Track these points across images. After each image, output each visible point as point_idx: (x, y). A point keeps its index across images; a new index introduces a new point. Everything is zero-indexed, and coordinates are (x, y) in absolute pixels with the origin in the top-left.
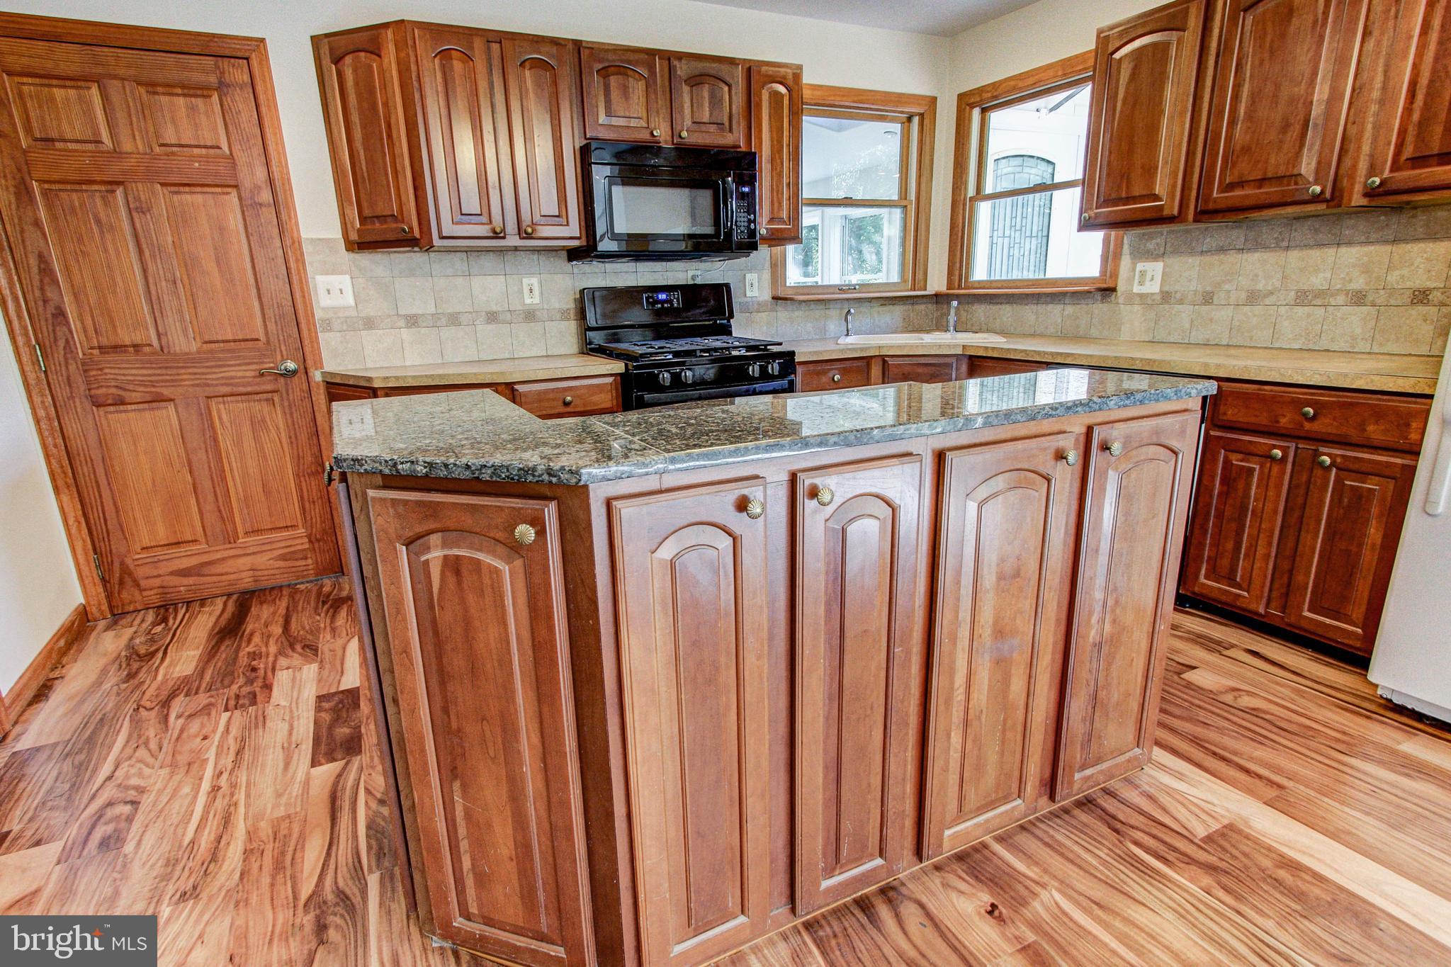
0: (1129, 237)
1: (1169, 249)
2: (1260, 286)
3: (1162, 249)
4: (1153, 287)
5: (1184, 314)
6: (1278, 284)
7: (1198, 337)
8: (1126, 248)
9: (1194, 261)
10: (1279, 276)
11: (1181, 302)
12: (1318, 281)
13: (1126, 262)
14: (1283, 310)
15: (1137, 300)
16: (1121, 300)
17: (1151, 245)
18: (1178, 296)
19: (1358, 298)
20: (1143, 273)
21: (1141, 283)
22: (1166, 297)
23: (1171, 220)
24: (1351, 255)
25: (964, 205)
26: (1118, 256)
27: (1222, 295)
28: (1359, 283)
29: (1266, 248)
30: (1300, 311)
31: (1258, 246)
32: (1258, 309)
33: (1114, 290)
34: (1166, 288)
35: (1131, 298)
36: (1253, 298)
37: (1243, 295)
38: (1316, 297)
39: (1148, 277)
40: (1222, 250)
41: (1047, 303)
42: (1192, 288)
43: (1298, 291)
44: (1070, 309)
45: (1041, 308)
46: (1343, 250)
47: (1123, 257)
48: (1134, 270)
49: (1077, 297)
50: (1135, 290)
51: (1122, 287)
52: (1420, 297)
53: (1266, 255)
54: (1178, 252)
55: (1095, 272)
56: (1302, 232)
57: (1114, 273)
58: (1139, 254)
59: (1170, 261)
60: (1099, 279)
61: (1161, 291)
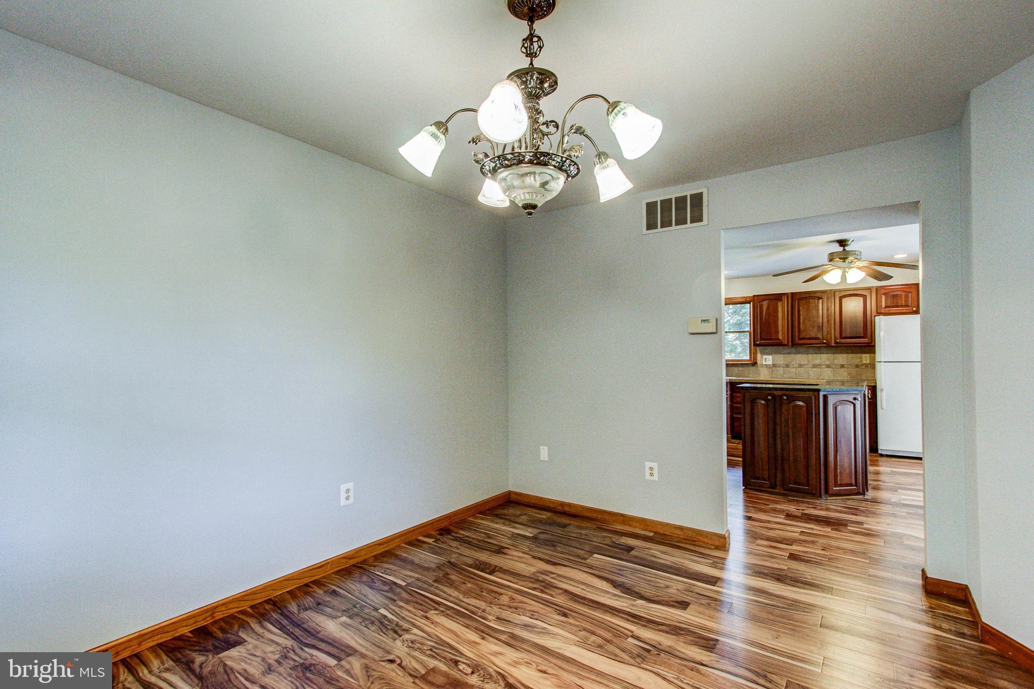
0: (758, 349)
1: (773, 352)
2: (802, 363)
3: (770, 353)
4: (770, 362)
5: (781, 370)
6: (807, 362)
8: (758, 351)
9: (782, 356)
10: (807, 360)
11: (779, 367)
12: (817, 362)
13: (759, 356)
14: (810, 369)
15: (764, 366)
16: (759, 366)
17: (767, 351)
18: (778, 365)
19: (828, 366)
20: (766, 359)
21: (766, 361)
22: (774, 365)
23: (785, 345)
24: (824, 356)
26: (755, 354)
27: (792, 365)
28: (828, 363)
29: (802, 353)
30: (814, 369)
31: (799, 353)
32: (802, 369)
33: (756, 363)
34: (774, 363)
35: (762, 365)
36: (801, 366)
37: (798, 365)
38: (817, 366)
39: (768, 359)
40: (789, 353)
42: (782, 362)
43: (813, 364)
44: (741, 369)
46: (822, 355)
47: (758, 354)
48: (762, 357)
49: (743, 365)
50: (764, 363)
51: (759, 362)
52: (842, 366)
53: (802, 355)
54: (776, 353)
55: (748, 358)
56: (811, 350)
57: (755, 358)
58: (763, 353)
59: (774, 355)
60: (750, 360)
61: (772, 364)
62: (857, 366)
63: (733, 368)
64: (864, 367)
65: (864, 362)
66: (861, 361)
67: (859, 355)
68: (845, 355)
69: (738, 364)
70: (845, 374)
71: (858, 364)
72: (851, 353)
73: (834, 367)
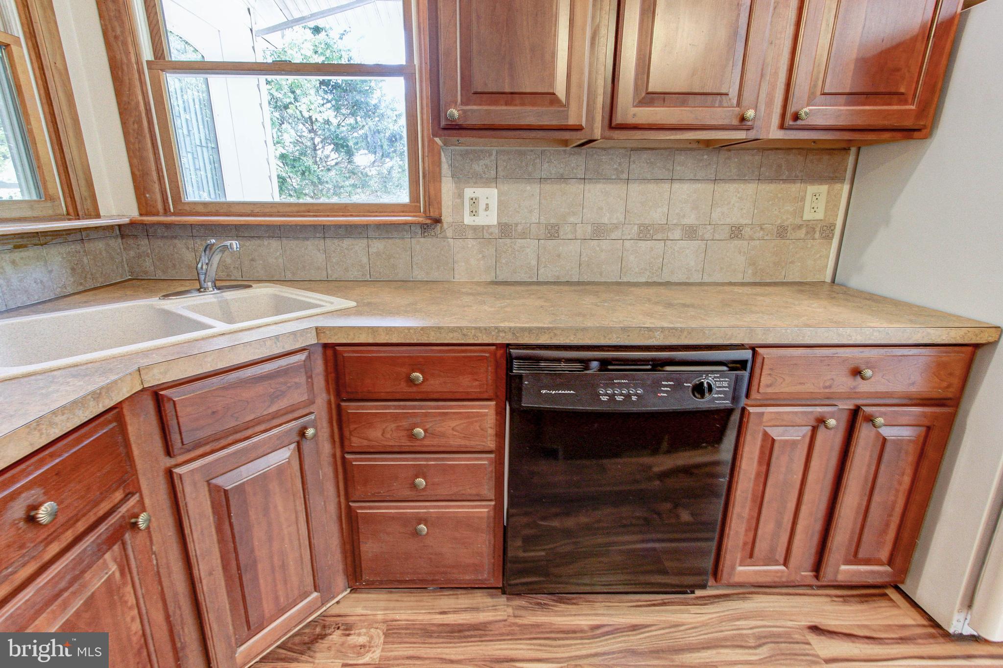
0: (447, 154)
1: (501, 173)
2: (605, 220)
3: (493, 173)
4: (489, 218)
5: (529, 247)
6: (621, 217)
7: (546, 274)
8: (445, 167)
9: (532, 189)
10: (622, 208)
11: (524, 235)
12: (657, 216)
13: (447, 187)
14: (628, 244)
15: (470, 234)
16: (449, 233)
17: (478, 167)
18: (520, 228)
19: (691, 233)
20: (474, 201)
21: (474, 213)
22: (505, 230)
24: (684, 190)
25: (140, 72)
26: (433, 177)
27: (568, 228)
28: (691, 219)
29: (607, 179)
30: (642, 244)
32: (605, 244)
33: (438, 221)
34: (504, 221)
35: (462, 231)
37: (589, 229)
38: (656, 230)
39: (482, 206)
40: (562, 179)
41: (342, 238)
42: (535, 219)
43: (640, 225)
44: (377, 246)
45: (332, 244)
46: (676, 186)
47: (443, 179)
48: (461, 196)
49: (386, 230)
50: (467, 222)
51: (447, 217)
52: (736, 232)
53: (609, 187)
54: (512, 177)
55: (403, 197)
56: (640, 165)
57: (433, 200)
58: (462, 177)
59: (505, 187)
60: (411, 208)
61: (499, 223)
62: (782, 232)
63: (347, 242)
64: (802, 233)
65: (808, 215)
66: (799, 211)
67: (795, 188)
68: (750, 189)
69: (366, 226)
70: (741, 261)
71: (786, 224)
72: (771, 180)
73: (707, 236)
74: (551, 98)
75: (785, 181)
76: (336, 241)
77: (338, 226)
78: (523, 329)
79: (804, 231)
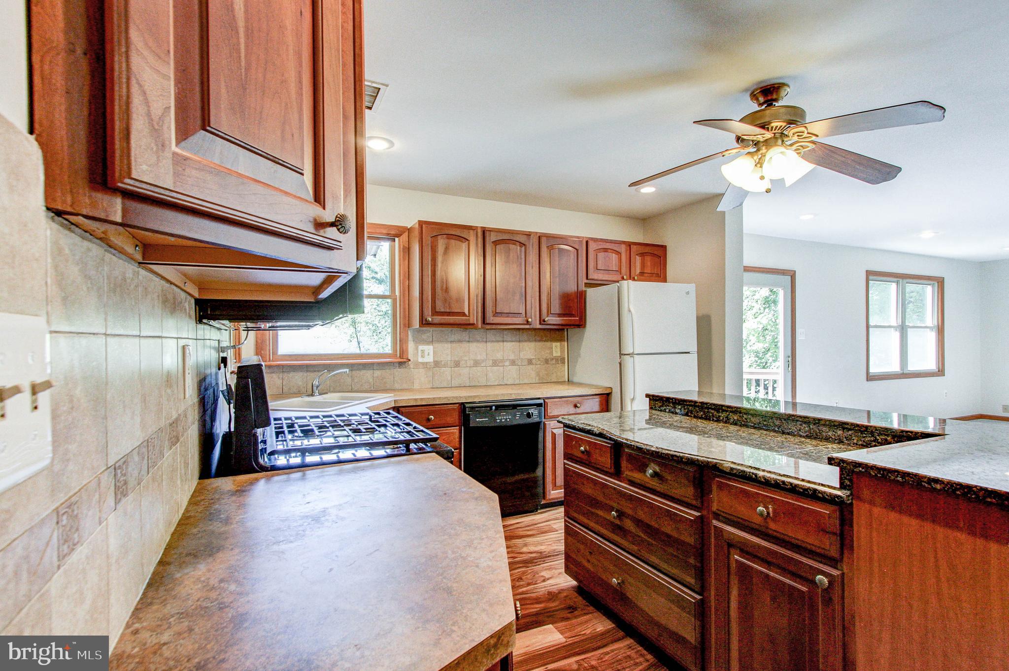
0: (409, 333)
1: (434, 339)
2: (479, 358)
3: (431, 340)
4: (429, 359)
5: (447, 372)
6: (485, 357)
7: (455, 383)
8: (409, 337)
9: (448, 346)
10: (485, 353)
11: (445, 366)
12: (499, 356)
13: (411, 346)
14: (488, 368)
15: (421, 366)
16: (412, 367)
17: (424, 337)
18: (443, 363)
19: (513, 363)
20: (423, 351)
21: (423, 356)
22: (437, 364)
24: (508, 345)
26: (404, 342)
27: (463, 363)
28: (512, 357)
29: (478, 341)
30: (495, 368)
31: (474, 340)
32: (479, 369)
33: (406, 361)
34: (436, 359)
35: (417, 365)
36: (477, 363)
37: (472, 362)
38: (499, 362)
39: (426, 353)
40: (460, 341)
42: (449, 358)
43: (493, 360)
44: (378, 373)
46: (505, 343)
47: (409, 342)
48: (417, 349)
49: (382, 365)
50: (419, 361)
51: (410, 360)
52: (530, 362)
54: (439, 341)
55: (389, 350)
56: (490, 335)
57: (403, 352)
58: (418, 341)
59: (437, 345)
60: (393, 355)
61: (434, 361)
62: (547, 361)
63: (363, 372)
64: (554, 362)
65: (555, 354)
66: (551, 353)
67: (548, 344)
68: (532, 345)
69: (373, 364)
70: (533, 374)
71: (547, 358)
72: (540, 341)
73: (519, 364)
74: (464, 314)
75: (545, 341)
76: (358, 371)
77: (360, 364)
78: (469, 397)
79: (554, 360)
